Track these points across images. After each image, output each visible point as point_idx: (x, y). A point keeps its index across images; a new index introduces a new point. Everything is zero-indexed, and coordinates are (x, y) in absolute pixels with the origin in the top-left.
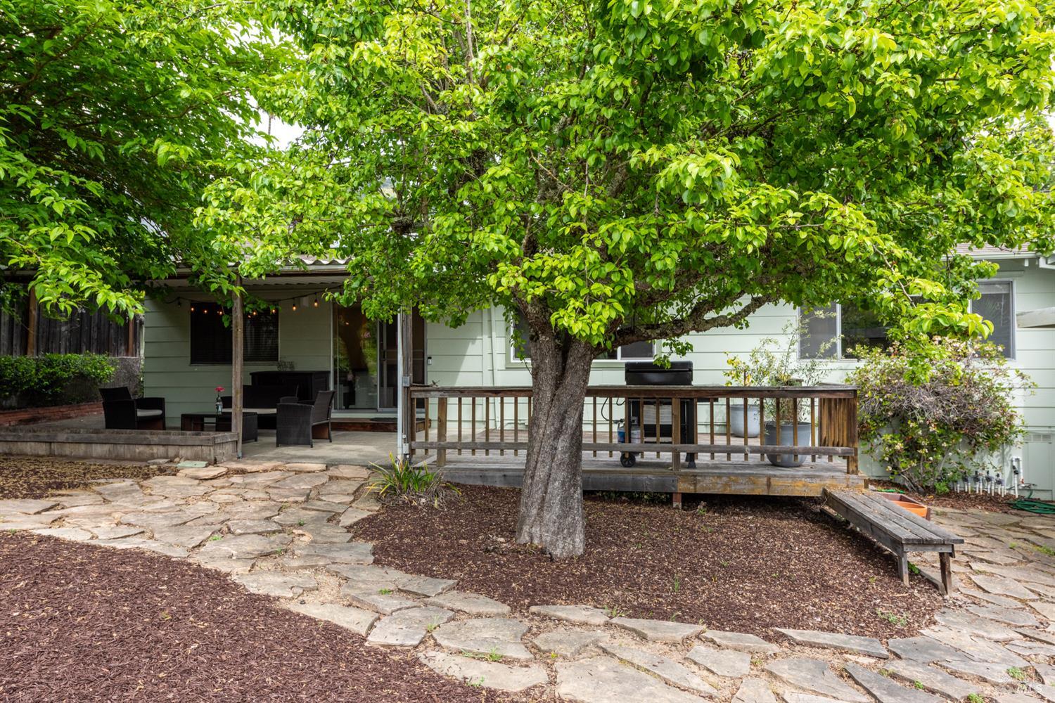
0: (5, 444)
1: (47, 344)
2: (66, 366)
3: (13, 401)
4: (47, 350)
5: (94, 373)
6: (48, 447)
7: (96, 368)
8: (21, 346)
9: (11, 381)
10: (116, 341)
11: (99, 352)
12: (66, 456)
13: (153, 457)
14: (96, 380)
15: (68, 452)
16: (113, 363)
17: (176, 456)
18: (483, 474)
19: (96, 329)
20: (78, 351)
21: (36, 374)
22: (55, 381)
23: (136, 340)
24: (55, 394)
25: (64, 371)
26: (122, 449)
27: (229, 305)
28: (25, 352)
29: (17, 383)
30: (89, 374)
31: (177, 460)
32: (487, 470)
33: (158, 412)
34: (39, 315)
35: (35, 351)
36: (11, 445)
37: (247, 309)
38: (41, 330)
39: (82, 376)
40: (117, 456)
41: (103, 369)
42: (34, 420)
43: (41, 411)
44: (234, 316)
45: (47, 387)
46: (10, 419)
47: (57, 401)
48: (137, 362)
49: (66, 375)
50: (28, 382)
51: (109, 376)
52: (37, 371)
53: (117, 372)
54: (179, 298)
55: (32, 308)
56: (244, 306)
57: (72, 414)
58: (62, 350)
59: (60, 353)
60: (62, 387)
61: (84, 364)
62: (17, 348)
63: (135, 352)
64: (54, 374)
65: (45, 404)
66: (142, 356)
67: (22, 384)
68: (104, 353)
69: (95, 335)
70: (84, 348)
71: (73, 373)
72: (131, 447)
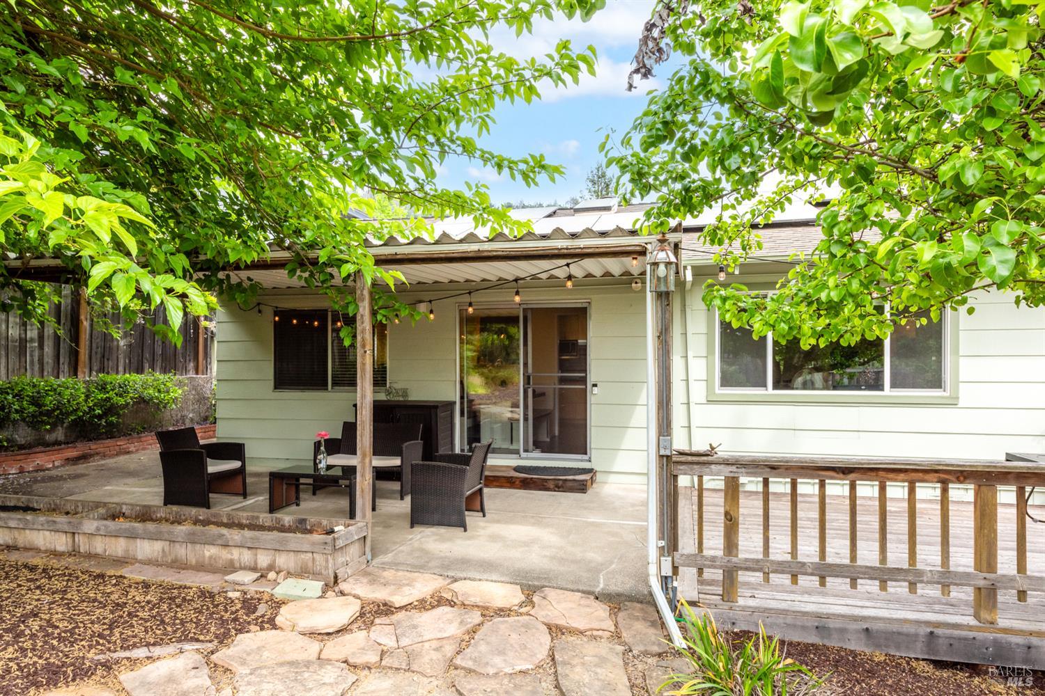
0: (6, 531)
1: (102, 362)
2: (123, 389)
3: (59, 434)
4: (102, 370)
5: (157, 398)
6: (70, 540)
7: (159, 391)
8: (69, 364)
9: (54, 410)
10: (184, 357)
11: (165, 371)
12: (96, 556)
13: (231, 568)
14: (159, 406)
15: (99, 550)
16: (180, 384)
17: (271, 568)
18: (822, 624)
19: (160, 343)
20: (140, 370)
21: (86, 401)
22: (110, 409)
23: (207, 355)
24: (110, 424)
25: (121, 396)
26: (182, 551)
27: (351, 310)
28: (74, 372)
29: (61, 413)
30: (152, 399)
31: (272, 575)
32: (828, 616)
33: (236, 464)
34: (91, 325)
35: (87, 371)
36: (16, 533)
37: (379, 317)
38: (94, 345)
39: (142, 401)
40: (175, 561)
41: (168, 392)
42: (84, 458)
43: (93, 446)
44: (359, 328)
45: (100, 417)
46: (53, 458)
47: (112, 432)
48: (209, 381)
49: (122, 401)
50: (76, 410)
51: (175, 400)
52: (87, 397)
53: (185, 395)
54: (259, 304)
55: (82, 317)
56: (374, 313)
57: (132, 448)
58: (121, 369)
59: (117, 373)
60: (119, 416)
61: (145, 386)
62: (65, 367)
63: (206, 369)
64: (108, 399)
65: (99, 437)
66: (214, 374)
67: (68, 414)
68: (170, 372)
69: (159, 351)
70: (146, 365)
71: (131, 398)
72: (198, 546)
